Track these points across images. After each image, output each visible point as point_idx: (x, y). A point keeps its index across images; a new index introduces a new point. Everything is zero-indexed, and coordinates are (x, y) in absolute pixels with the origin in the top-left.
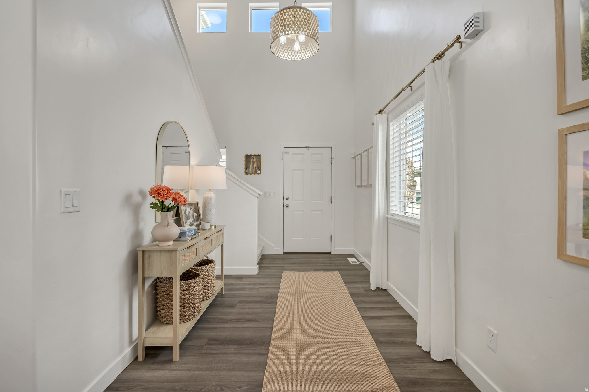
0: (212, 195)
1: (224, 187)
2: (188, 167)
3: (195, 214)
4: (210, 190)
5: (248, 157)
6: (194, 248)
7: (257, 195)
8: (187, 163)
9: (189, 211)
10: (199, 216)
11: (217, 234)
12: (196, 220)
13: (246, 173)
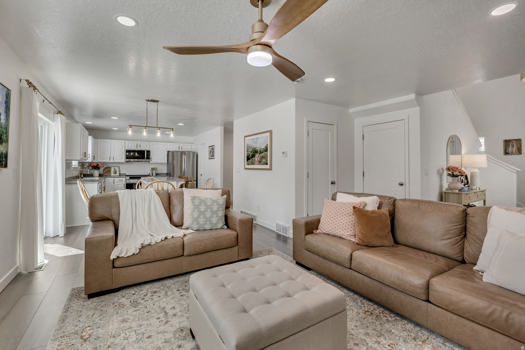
0: (476, 170)
1: (485, 166)
2: (460, 155)
3: (466, 181)
4: (475, 168)
5: (507, 143)
6: (469, 195)
7: (515, 171)
8: (460, 153)
9: (462, 179)
10: (468, 182)
11: (481, 193)
12: (466, 184)
13: (506, 153)
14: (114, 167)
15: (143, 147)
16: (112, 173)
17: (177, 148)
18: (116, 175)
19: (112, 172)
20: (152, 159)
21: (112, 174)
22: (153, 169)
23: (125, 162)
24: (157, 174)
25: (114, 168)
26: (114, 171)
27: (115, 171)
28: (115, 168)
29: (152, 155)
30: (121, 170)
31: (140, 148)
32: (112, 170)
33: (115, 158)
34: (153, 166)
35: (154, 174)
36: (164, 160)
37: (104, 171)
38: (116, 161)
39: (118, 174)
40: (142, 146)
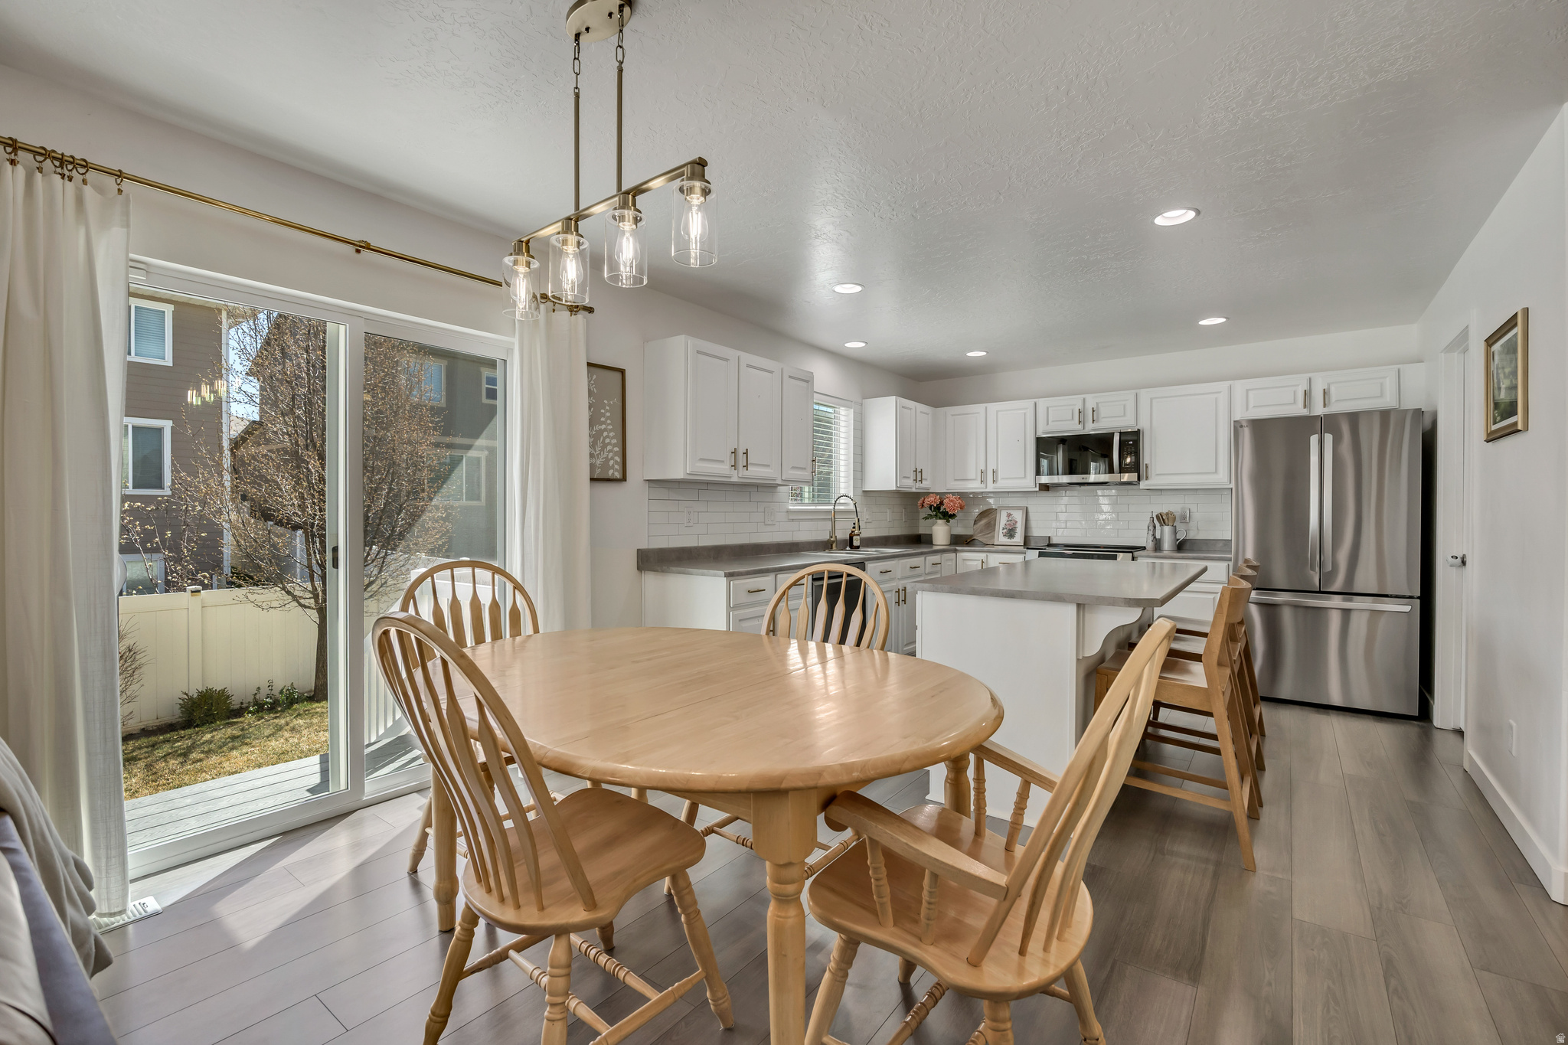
14: (1009, 511)
15: (1111, 420)
16: (1001, 535)
17: (1295, 402)
18: (1012, 540)
19: (1001, 529)
20: (1152, 472)
21: (1001, 539)
22: (1162, 519)
23: (1037, 489)
24: (1187, 546)
25: (1009, 515)
26: (1008, 527)
27: (1010, 525)
28: (1012, 512)
29: (1149, 454)
30: (1033, 524)
31: (1096, 425)
32: (1002, 520)
33: (1000, 475)
34: (1164, 506)
35: (1167, 544)
36: (1216, 472)
37: (976, 526)
38: (1003, 484)
39: (1019, 538)
40: (1103, 412)
